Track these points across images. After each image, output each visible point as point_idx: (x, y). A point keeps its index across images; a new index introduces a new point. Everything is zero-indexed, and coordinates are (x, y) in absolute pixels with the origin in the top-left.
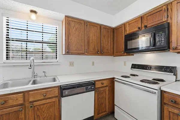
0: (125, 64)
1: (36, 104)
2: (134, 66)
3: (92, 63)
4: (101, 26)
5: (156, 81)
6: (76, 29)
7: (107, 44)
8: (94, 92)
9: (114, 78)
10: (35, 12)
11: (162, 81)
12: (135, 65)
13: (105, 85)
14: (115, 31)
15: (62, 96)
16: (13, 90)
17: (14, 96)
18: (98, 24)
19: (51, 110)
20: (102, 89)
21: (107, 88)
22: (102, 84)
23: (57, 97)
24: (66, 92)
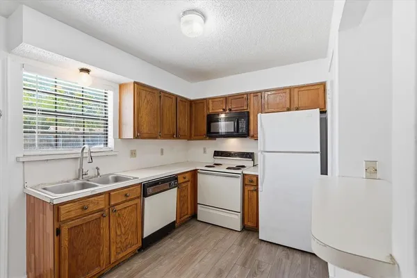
0: (205, 152)
1: (117, 208)
2: (217, 154)
3: (160, 151)
4: (177, 97)
5: (239, 167)
6: (148, 102)
7: (183, 123)
8: (176, 188)
9: (196, 170)
10: (88, 71)
11: (243, 167)
12: (218, 152)
13: (187, 179)
14: (193, 105)
15: (145, 195)
16: (93, 191)
17: (96, 198)
18: (173, 95)
19: (133, 215)
20: (184, 185)
21: (189, 183)
22: (184, 178)
23: (138, 198)
24: (150, 190)
